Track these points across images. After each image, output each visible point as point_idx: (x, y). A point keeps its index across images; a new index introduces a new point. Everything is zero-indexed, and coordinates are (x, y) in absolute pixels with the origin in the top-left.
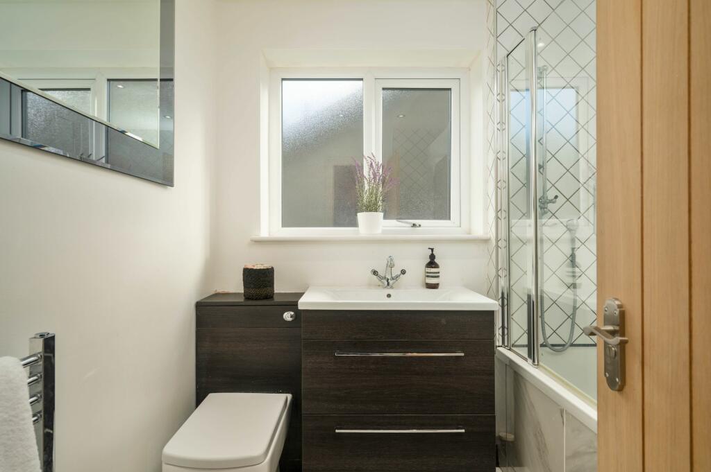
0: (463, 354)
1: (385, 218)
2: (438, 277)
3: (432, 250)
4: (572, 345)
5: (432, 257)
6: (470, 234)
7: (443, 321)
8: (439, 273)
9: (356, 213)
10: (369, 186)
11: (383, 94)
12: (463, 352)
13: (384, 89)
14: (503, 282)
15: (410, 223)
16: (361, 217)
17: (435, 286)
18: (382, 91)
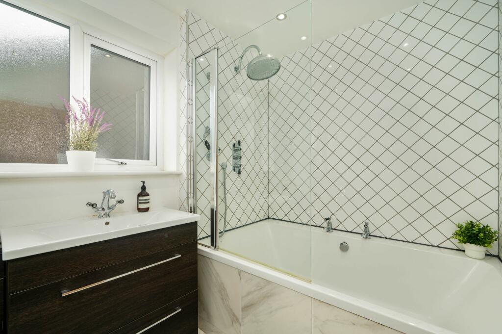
0: (180, 256)
1: (97, 157)
2: (148, 202)
3: (144, 182)
4: (226, 231)
5: (144, 188)
6: (164, 170)
7: (166, 236)
8: (149, 199)
9: (65, 151)
10: (81, 127)
11: (91, 50)
12: (180, 254)
13: (92, 45)
14: (191, 201)
15: (118, 162)
16: (71, 154)
17: (147, 210)
18: (90, 47)
